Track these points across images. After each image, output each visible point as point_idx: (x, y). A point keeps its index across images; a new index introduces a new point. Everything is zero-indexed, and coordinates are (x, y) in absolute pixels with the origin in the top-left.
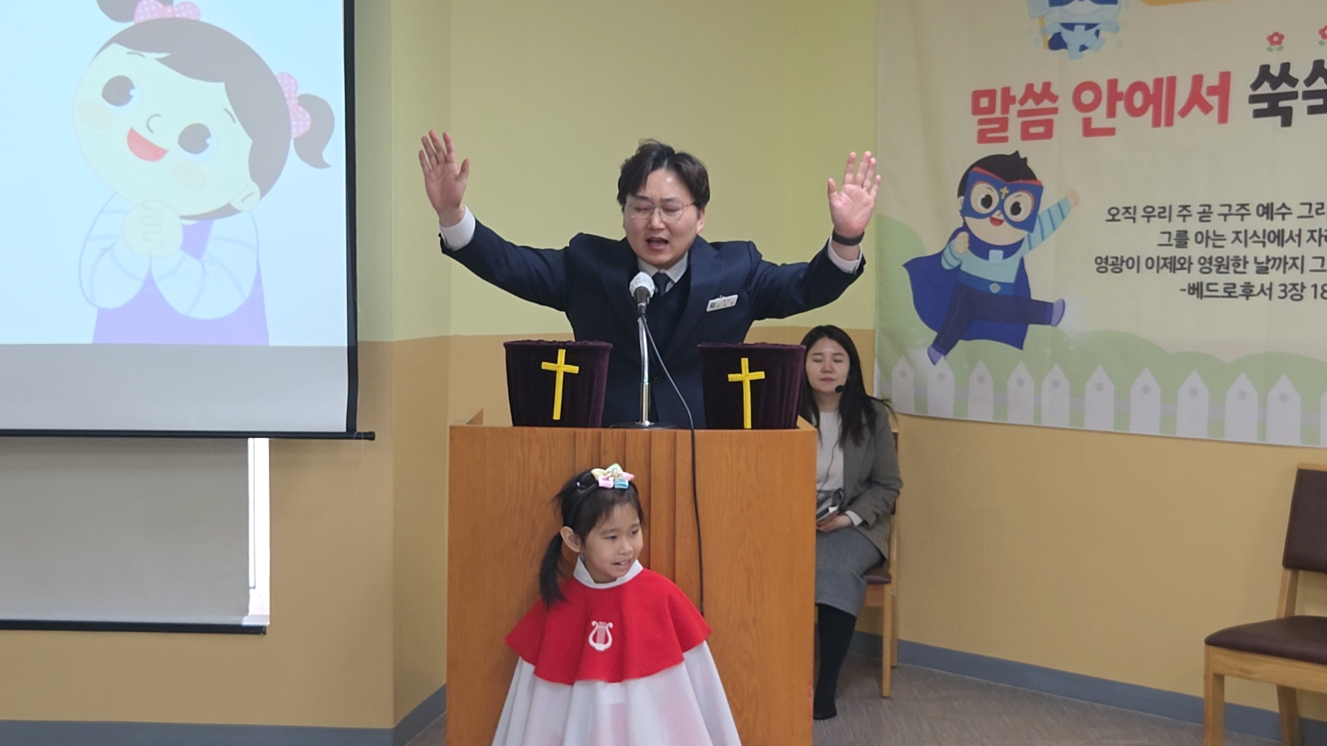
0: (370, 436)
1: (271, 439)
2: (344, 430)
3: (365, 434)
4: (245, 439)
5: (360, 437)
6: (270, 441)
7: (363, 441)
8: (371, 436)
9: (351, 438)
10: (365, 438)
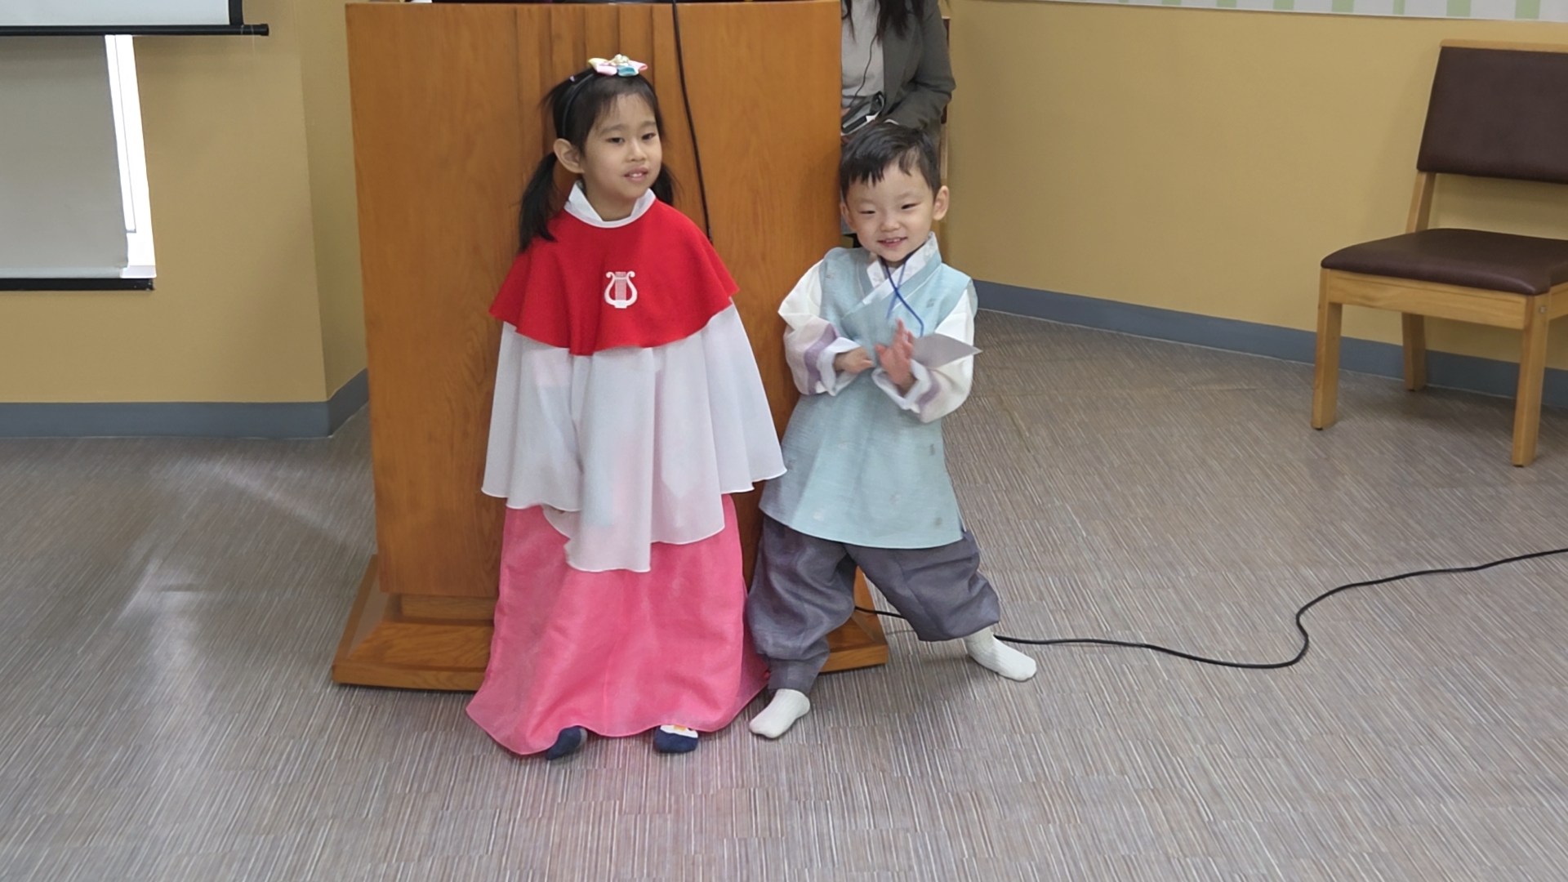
0: (263, 30)
1: (135, 36)
2: (227, 22)
3: (255, 26)
4: (100, 37)
5: (249, 31)
6: (133, 38)
7: (253, 37)
8: (265, 30)
9: (238, 33)
10: (256, 33)
